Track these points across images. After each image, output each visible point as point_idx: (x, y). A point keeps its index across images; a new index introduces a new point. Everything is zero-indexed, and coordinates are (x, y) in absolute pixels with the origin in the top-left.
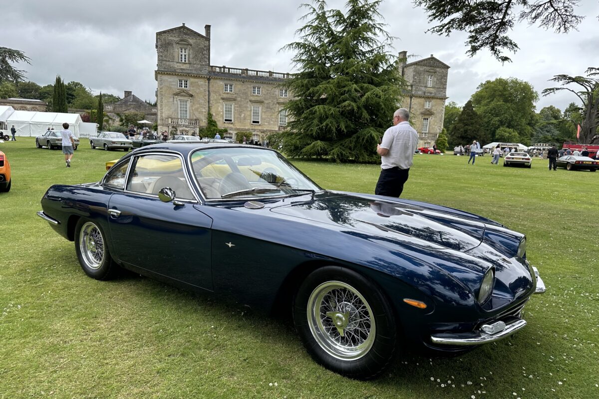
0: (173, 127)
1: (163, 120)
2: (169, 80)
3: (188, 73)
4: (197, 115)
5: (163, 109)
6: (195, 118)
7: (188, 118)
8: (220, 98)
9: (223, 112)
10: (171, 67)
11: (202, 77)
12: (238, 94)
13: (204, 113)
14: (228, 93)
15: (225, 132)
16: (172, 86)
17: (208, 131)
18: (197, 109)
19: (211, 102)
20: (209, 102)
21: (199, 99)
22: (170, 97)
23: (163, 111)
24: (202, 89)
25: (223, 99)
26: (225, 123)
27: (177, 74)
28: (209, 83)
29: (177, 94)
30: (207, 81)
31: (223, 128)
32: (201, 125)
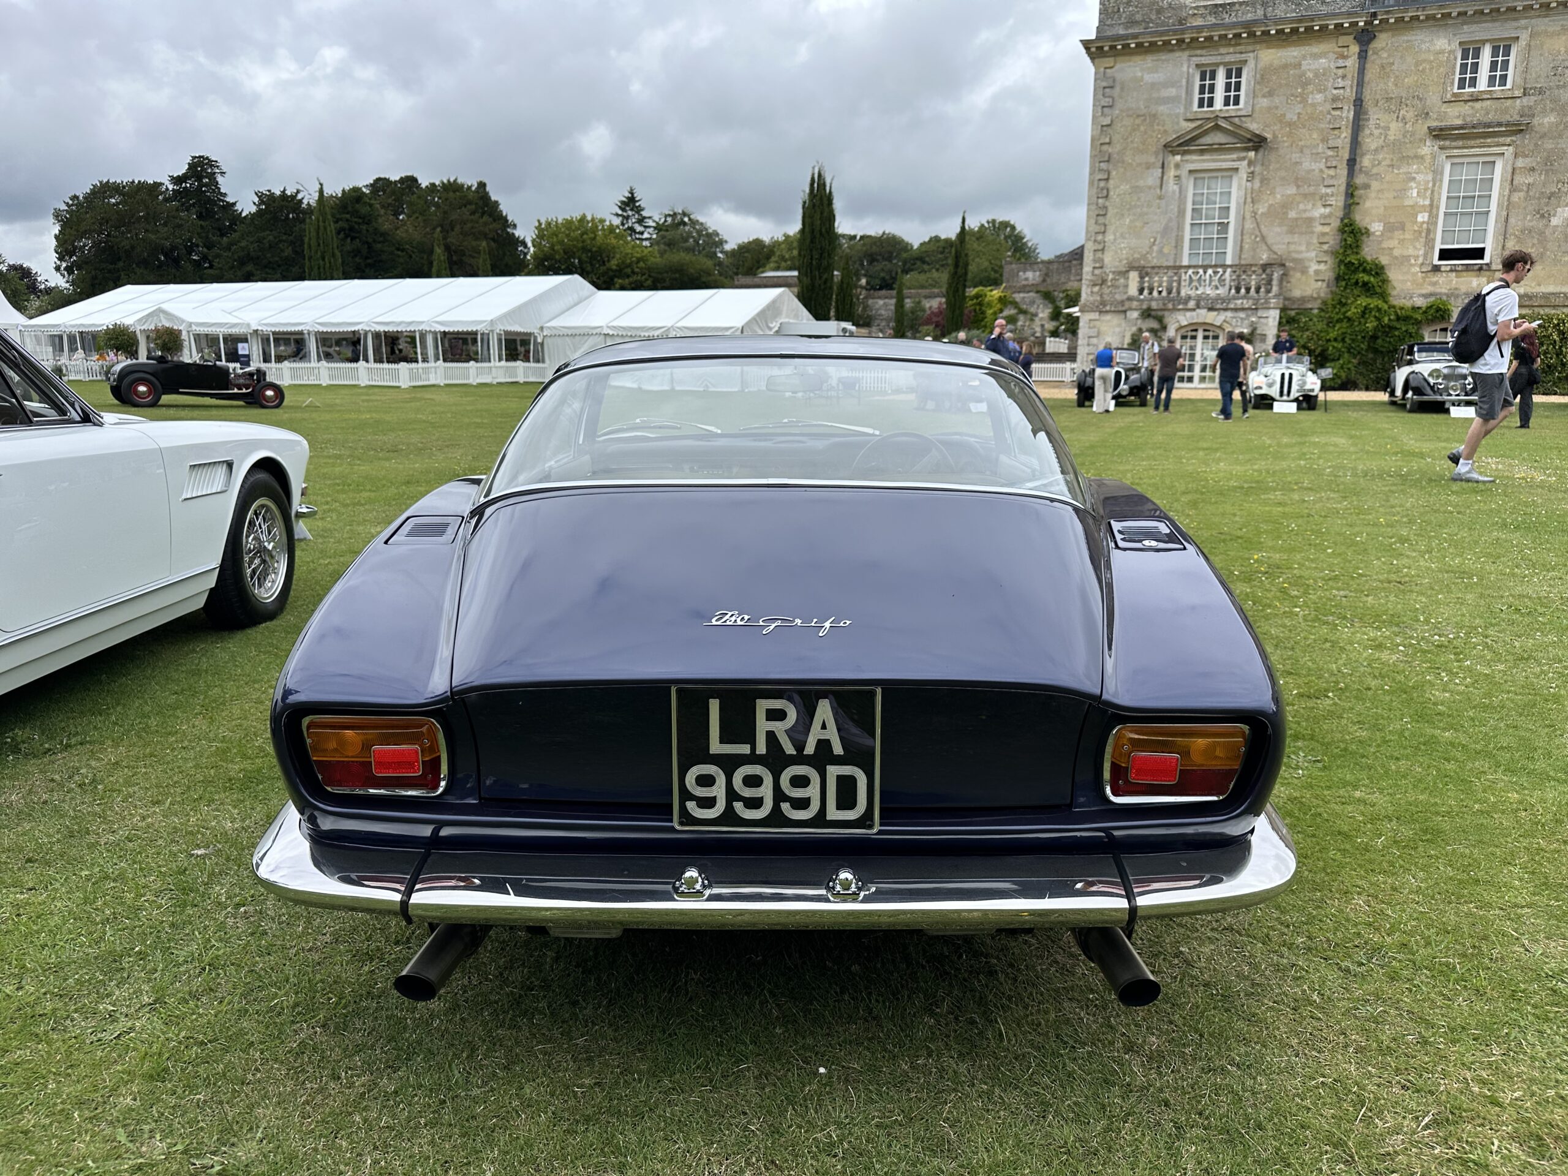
0: (1147, 314)
1: (1104, 282)
2: (1148, 78)
3: (1248, 25)
4: (1280, 241)
5: (1111, 229)
6: (1264, 257)
7: (1229, 262)
8: (1422, 128)
9: (1432, 208)
10: (1160, 11)
11: (1324, 28)
12: (1541, 92)
13: (1320, 229)
14: (1475, 99)
15: (1431, 321)
16: (1162, 108)
17: (1331, 323)
18: (1279, 213)
19: (1366, 161)
20: (1352, 163)
21: (1296, 156)
22: (1148, 166)
23: (1109, 237)
24: (1319, 97)
25: (1439, 134)
26: (1436, 269)
27: (1187, 37)
28: (1363, 56)
29: (1183, 145)
30: (1355, 49)
31: (1420, 302)
32: (1297, 293)
